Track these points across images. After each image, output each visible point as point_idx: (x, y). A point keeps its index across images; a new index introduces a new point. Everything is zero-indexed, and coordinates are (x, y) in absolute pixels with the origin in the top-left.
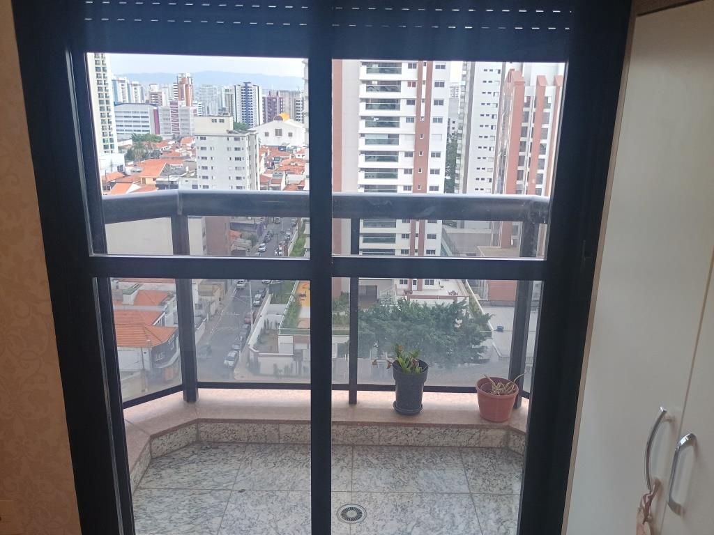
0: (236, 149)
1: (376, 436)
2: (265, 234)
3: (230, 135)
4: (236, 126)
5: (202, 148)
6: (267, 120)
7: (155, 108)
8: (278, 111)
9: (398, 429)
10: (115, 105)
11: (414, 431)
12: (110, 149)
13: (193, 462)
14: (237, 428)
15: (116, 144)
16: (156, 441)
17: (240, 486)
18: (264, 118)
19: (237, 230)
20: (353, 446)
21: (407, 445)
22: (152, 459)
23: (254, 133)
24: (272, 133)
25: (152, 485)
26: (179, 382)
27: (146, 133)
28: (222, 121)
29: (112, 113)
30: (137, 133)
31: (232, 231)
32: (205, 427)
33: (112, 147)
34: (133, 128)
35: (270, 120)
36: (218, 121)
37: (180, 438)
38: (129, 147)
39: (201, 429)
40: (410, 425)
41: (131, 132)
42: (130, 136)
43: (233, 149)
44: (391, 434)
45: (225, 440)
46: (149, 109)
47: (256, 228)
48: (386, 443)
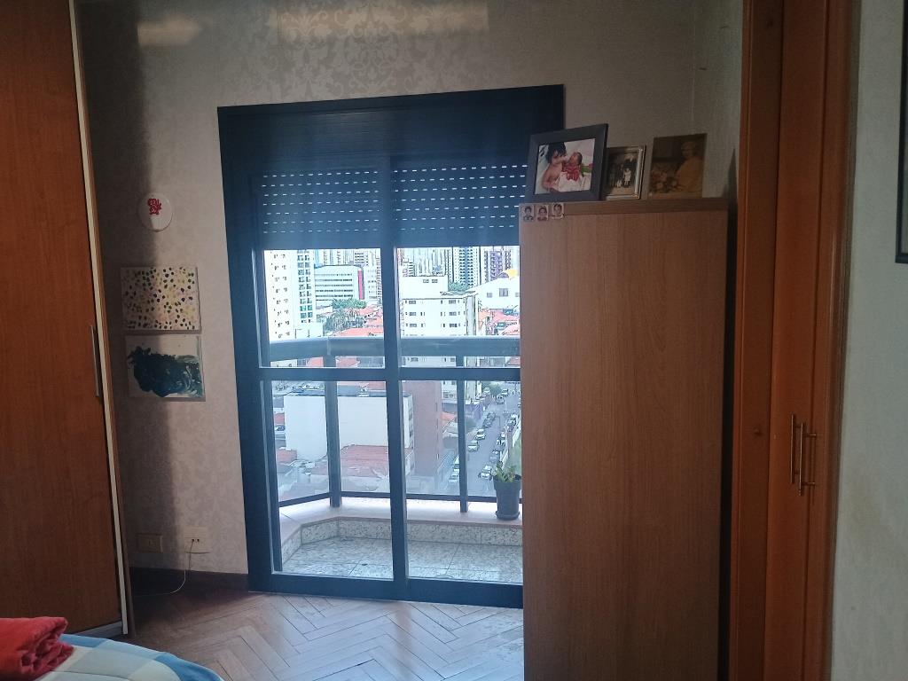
0: (451, 314)
1: (479, 537)
2: (484, 417)
3: (444, 297)
4: (452, 287)
5: (411, 314)
6: (490, 278)
7: (360, 269)
8: (504, 266)
9: (496, 530)
10: (315, 268)
11: (509, 532)
12: (307, 319)
13: (332, 547)
14: (368, 525)
15: (315, 312)
16: (304, 530)
17: (364, 562)
18: (487, 276)
19: (451, 413)
20: (460, 543)
21: (504, 545)
22: (302, 544)
23: (474, 294)
24: (496, 294)
25: (299, 558)
26: (327, 490)
27: (347, 298)
28: (435, 281)
29: (311, 277)
30: (338, 298)
31: (444, 413)
32: (344, 524)
33: (310, 315)
34: (333, 293)
35: (493, 278)
36: (431, 281)
37: (324, 531)
38: (328, 316)
39: (341, 526)
40: (505, 526)
41: (332, 298)
42: (330, 302)
43: (447, 314)
44: (490, 535)
45: (359, 536)
46: (354, 270)
47: (473, 409)
48: (487, 542)
